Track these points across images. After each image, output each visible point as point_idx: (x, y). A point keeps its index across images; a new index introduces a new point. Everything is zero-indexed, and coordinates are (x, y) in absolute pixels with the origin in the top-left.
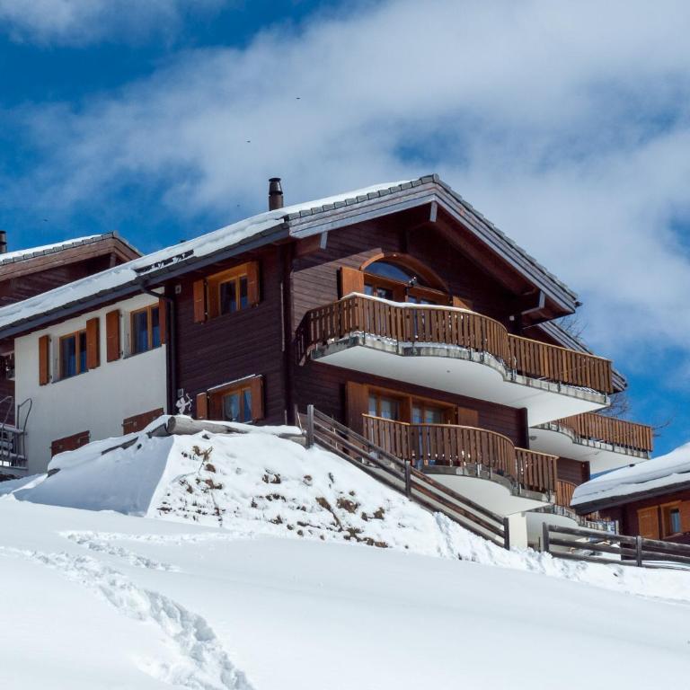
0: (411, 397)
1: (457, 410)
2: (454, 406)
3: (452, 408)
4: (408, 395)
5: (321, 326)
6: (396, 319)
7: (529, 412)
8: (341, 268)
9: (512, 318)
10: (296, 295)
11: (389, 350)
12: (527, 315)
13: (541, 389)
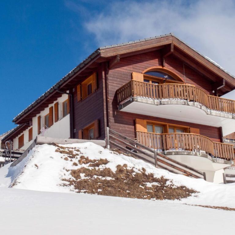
0: (168, 124)
1: (189, 129)
2: (189, 127)
3: (187, 128)
4: (166, 124)
5: (121, 95)
6: (153, 89)
7: (223, 128)
8: (132, 73)
9: (214, 92)
10: (109, 83)
11: (150, 103)
12: (220, 89)
13: (224, 117)
